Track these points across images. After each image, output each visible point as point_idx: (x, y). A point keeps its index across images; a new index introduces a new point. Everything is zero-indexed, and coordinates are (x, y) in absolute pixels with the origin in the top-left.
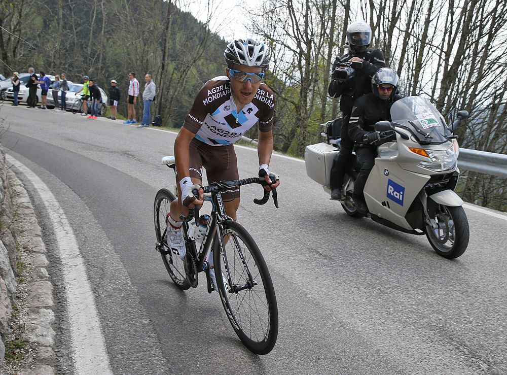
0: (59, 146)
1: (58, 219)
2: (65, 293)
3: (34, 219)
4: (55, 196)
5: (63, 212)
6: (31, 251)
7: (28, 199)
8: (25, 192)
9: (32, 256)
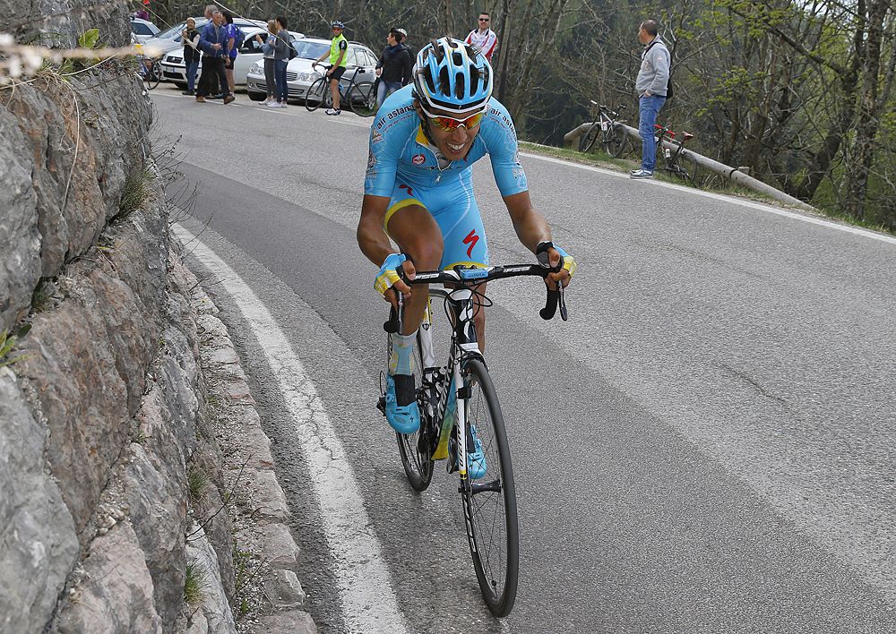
0: (286, 199)
1: (306, 414)
3: (252, 415)
4: (290, 341)
5: (314, 392)
6: (256, 515)
7: (233, 352)
8: (223, 330)
9: (260, 529)
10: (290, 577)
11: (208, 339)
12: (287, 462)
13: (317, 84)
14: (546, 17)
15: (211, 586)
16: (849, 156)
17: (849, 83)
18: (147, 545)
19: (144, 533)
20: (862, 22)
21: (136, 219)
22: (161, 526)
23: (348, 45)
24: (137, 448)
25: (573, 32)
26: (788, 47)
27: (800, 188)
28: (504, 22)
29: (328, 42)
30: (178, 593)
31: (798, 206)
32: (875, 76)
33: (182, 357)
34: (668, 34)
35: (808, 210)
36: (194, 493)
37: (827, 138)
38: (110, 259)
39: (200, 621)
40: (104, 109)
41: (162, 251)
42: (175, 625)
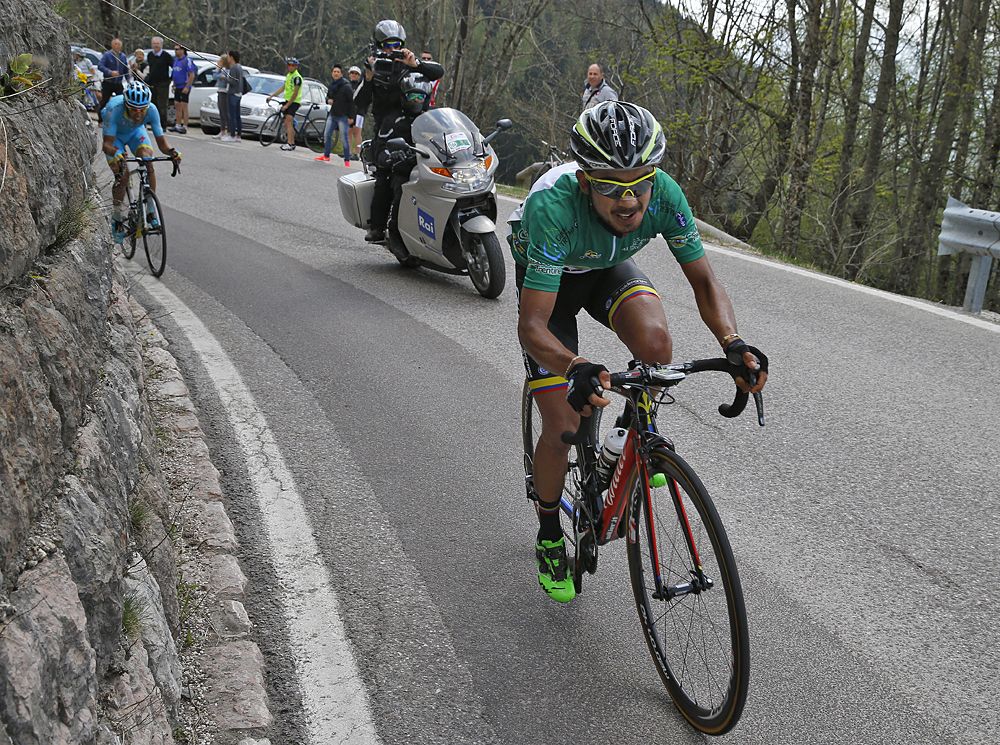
0: (239, 232)
1: (256, 446)
2: (296, 681)
3: (202, 447)
4: (241, 374)
5: (265, 424)
6: (204, 547)
7: (183, 385)
8: (173, 363)
9: (207, 561)
10: (237, 607)
11: (157, 373)
12: (236, 494)
13: (272, 119)
14: (499, 59)
15: (152, 616)
16: (784, 199)
17: (784, 127)
18: (79, 576)
20: (796, 72)
21: (75, 248)
22: (96, 558)
23: (303, 81)
24: (72, 480)
25: (526, 75)
26: (728, 94)
27: (739, 228)
28: (457, 62)
30: (115, 625)
31: (736, 245)
32: (808, 124)
33: (124, 389)
34: (616, 80)
35: (744, 248)
36: (136, 526)
37: (764, 181)
38: (45, 288)
39: (139, 653)
40: (38, 136)
41: (104, 282)
42: (112, 658)
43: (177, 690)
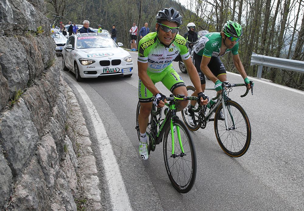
1: (93, 113)
2: (103, 164)
3: (81, 114)
4: (89, 97)
5: (95, 108)
6: (82, 135)
7: (76, 100)
8: (74, 95)
9: (82, 138)
10: (89, 148)
11: (71, 97)
12: (89, 124)
15: (70, 148)
18: (54, 138)
19: (54, 136)
21: (51, 68)
22: (58, 134)
24: (52, 118)
28: (139, 24)
29: (98, 30)
30: (62, 149)
33: (63, 100)
36: (66, 129)
38: (45, 77)
39: (68, 156)
40: (43, 44)
41: (58, 76)
42: (62, 156)
43: (77, 165)
